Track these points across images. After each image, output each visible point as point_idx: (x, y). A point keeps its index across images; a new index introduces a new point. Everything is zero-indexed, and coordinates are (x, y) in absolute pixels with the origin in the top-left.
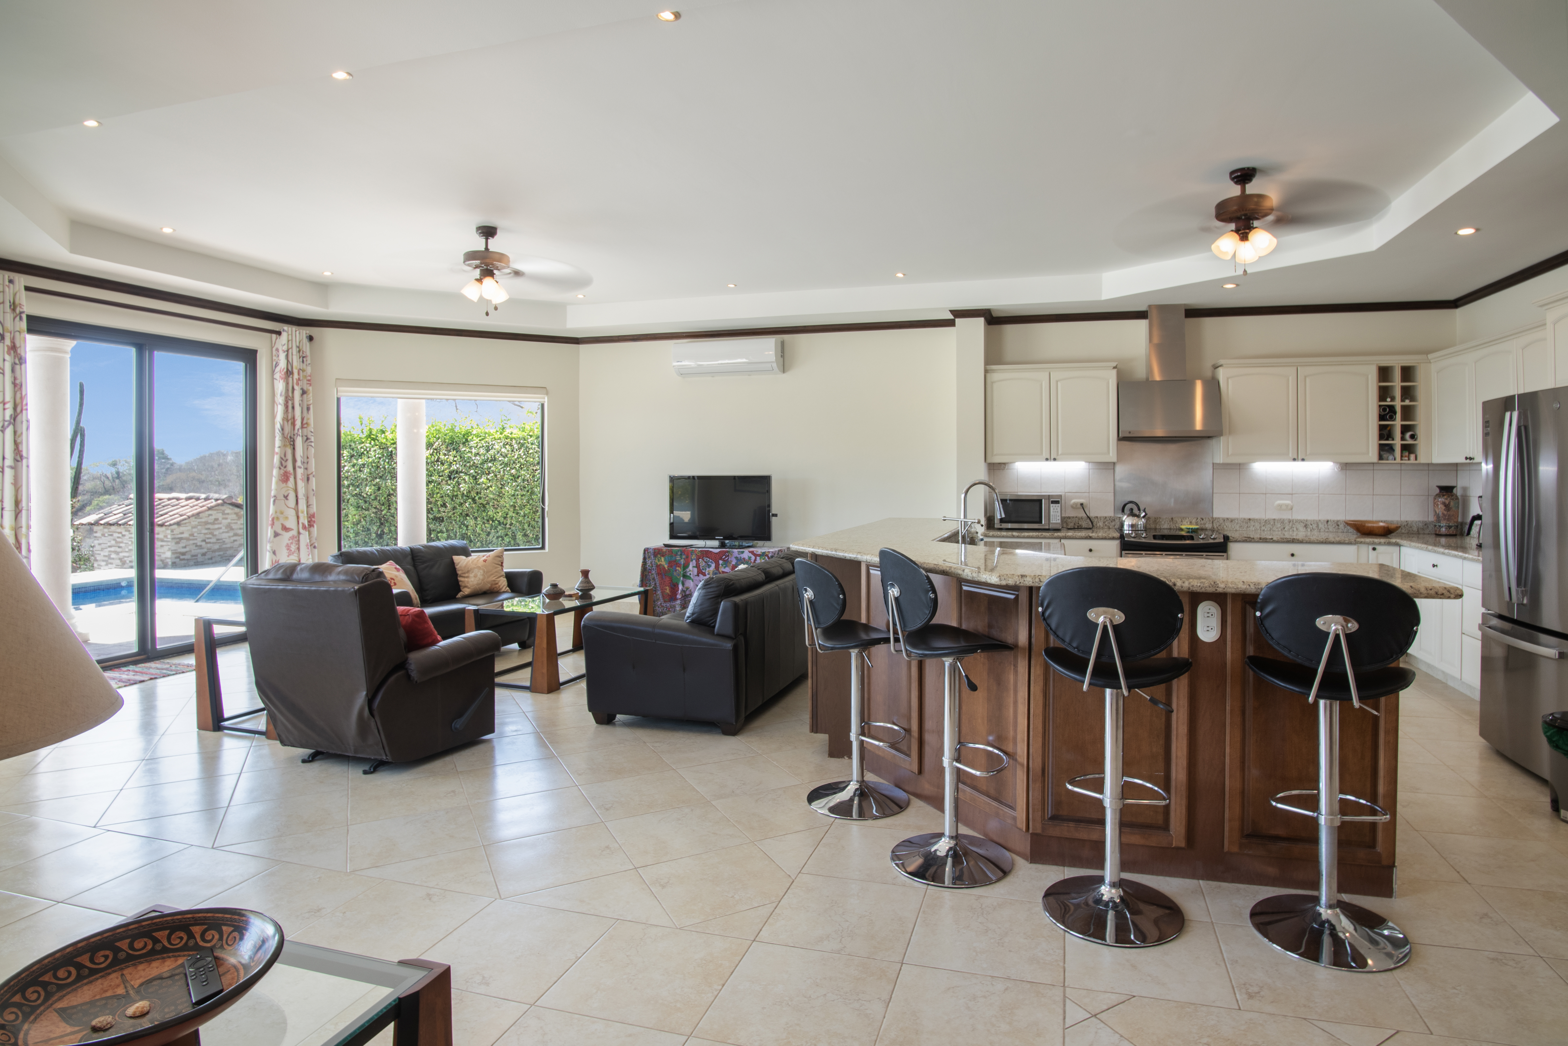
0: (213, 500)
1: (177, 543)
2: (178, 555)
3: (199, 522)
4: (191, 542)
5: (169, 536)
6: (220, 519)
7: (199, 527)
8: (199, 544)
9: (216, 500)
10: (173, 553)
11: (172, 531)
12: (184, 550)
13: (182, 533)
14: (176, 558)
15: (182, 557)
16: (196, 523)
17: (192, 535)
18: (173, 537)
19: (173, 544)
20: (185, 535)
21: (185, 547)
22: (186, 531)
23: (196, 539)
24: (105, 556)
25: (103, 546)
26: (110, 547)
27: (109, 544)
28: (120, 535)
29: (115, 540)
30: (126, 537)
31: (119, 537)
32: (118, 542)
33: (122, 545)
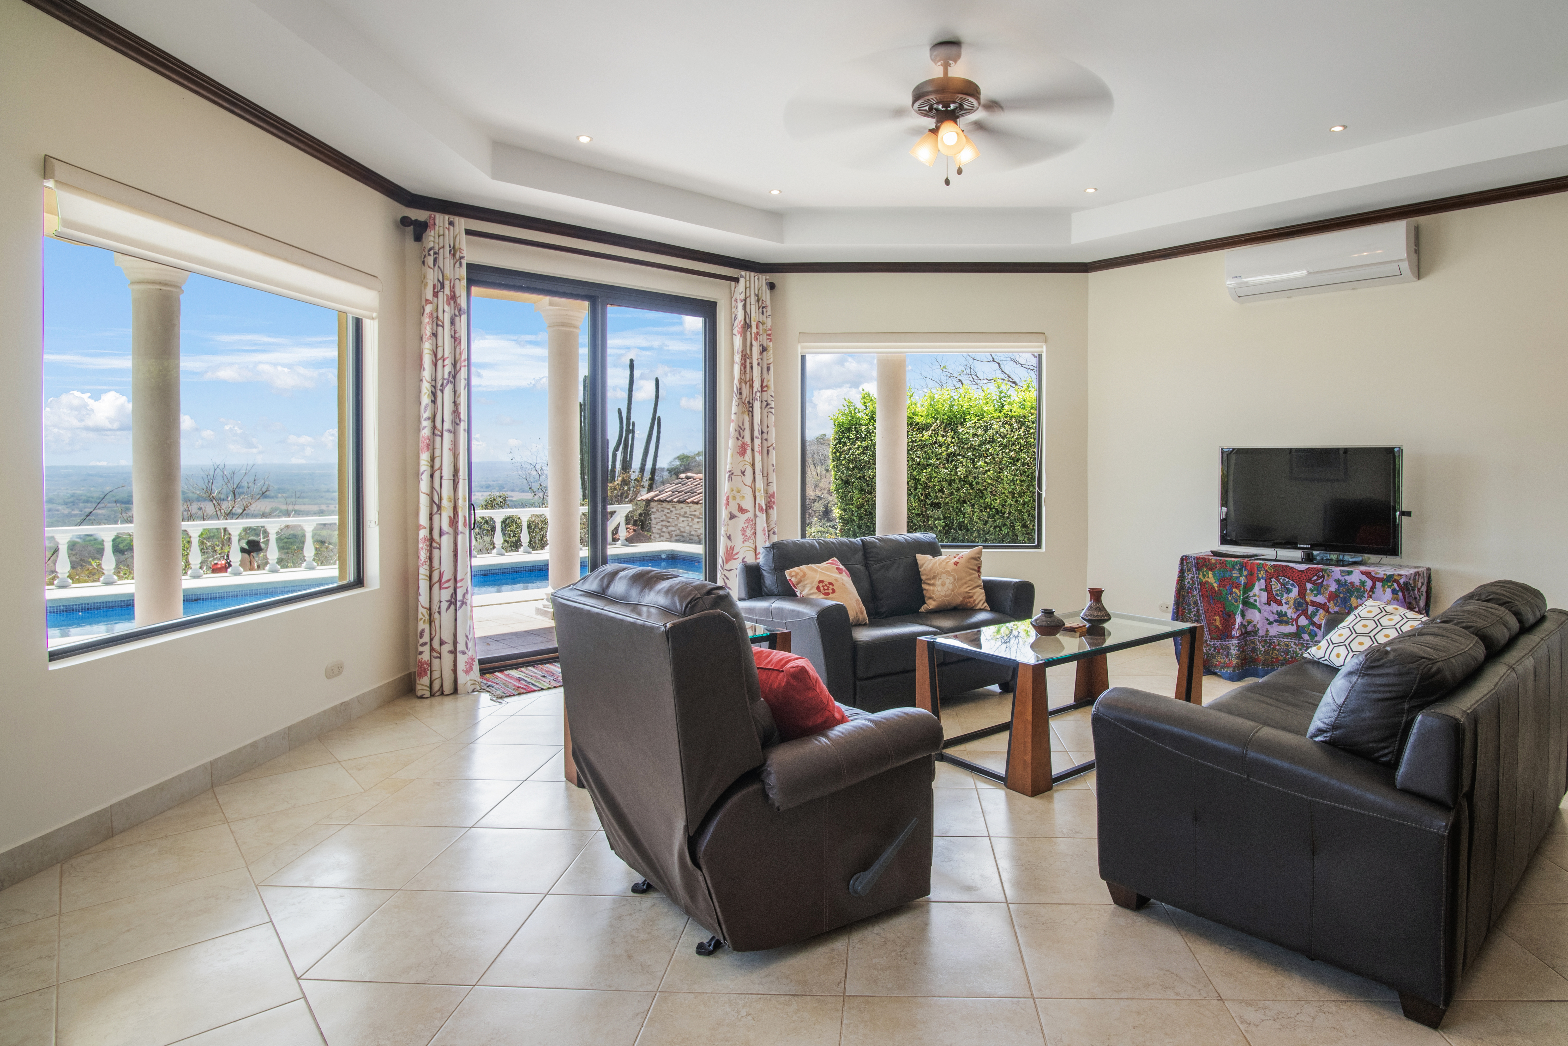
24: (659, 529)
25: (658, 520)
26: (662, 521)
27: (661, 519)
28: (669, 511)
29: (665, 515)
30: (673, 513)
31: (668, 513)
32: (667, 518)
33: (670, 520)
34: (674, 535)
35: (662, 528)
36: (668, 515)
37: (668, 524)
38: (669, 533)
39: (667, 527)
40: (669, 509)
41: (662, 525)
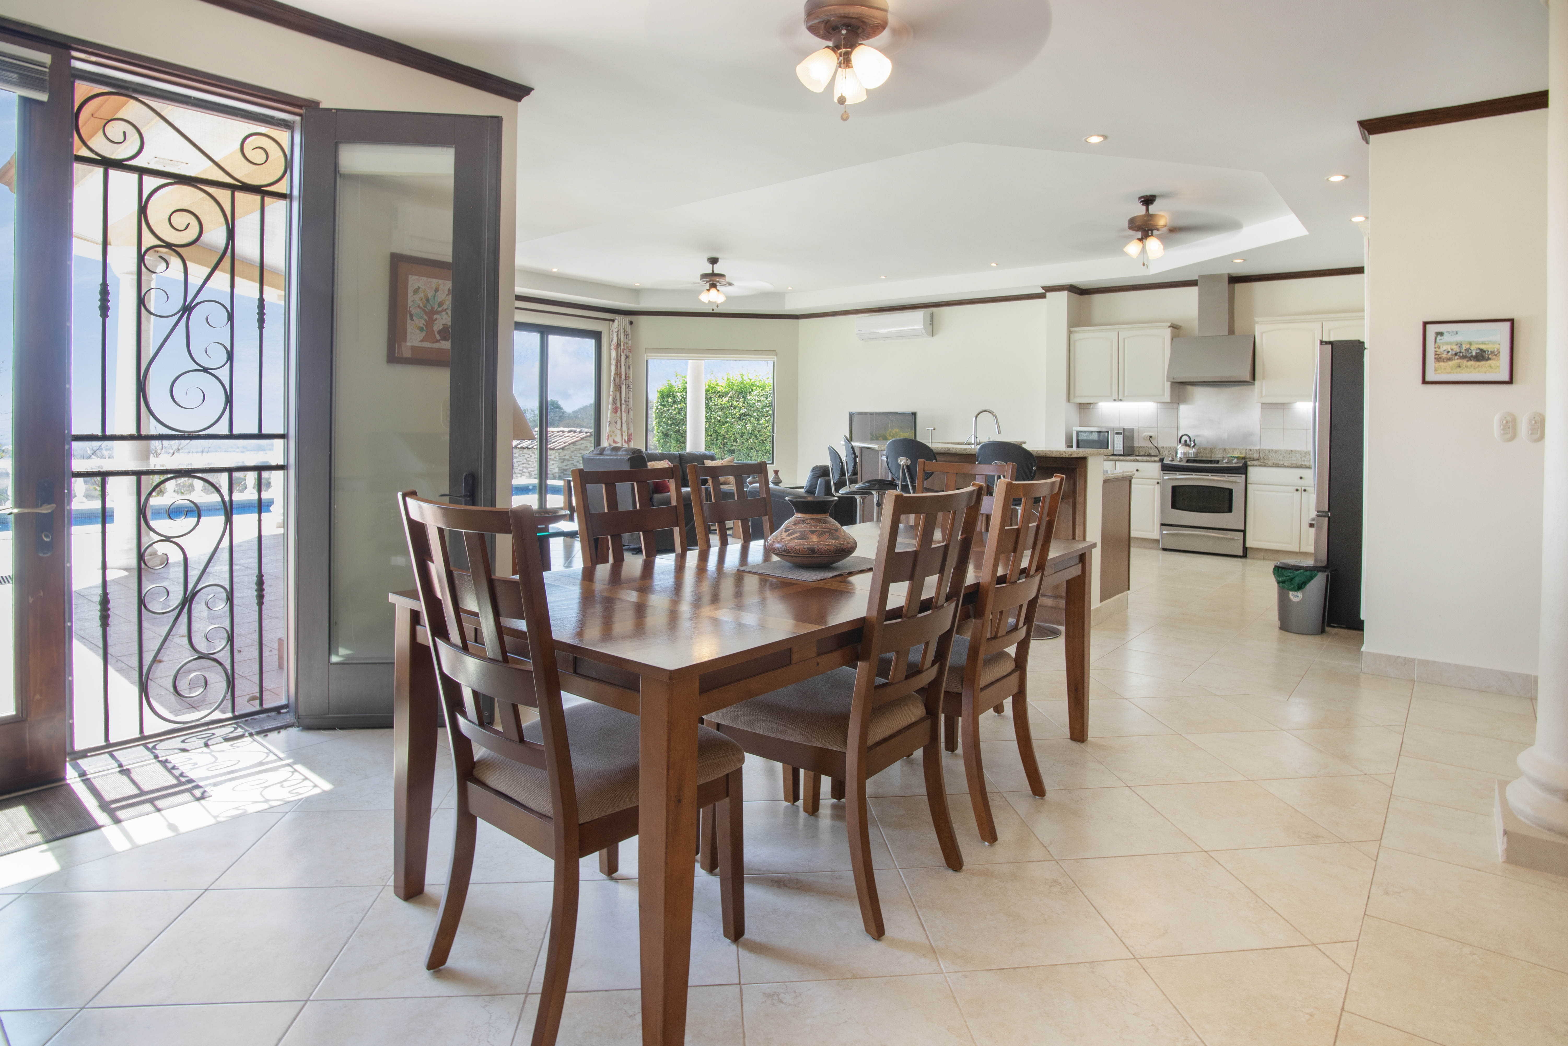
0: (584, 433)
1: (562, 462)
2: (562, 471)
3: (575, 448)
4: (571, 462)
5: (557, 458)
6: (589, 447)
7: (575, 452)
8: (575, 464)
9: (587, 433)
10: (559, 470)
11: (559, 454)
12: (566, 468)
13: (565, 456)
14: (561, 473)
15: (565, 473)
16: (574, 449)
17: (571, 457)
18: (560, 458)
19: (560, 463)
20: (567, 457)
21: (566, 466)
22: (567, 454)
23: (573, 460)
24: (520, 470)
25: (519, 463)
26: (523, 464)
27: (523, 462)
28: (529, 456)
29: (526, 459)
30: (533, 457)
31: (528, 457)
32: (527, 461)
33: (530, 463)
34: (533, 474)
35: (523, 470)
36: (528, 459)
37: (528, 466)
38: (529, 473)
39: (527, 468)
40: (529, 454)
41: (523, 467)
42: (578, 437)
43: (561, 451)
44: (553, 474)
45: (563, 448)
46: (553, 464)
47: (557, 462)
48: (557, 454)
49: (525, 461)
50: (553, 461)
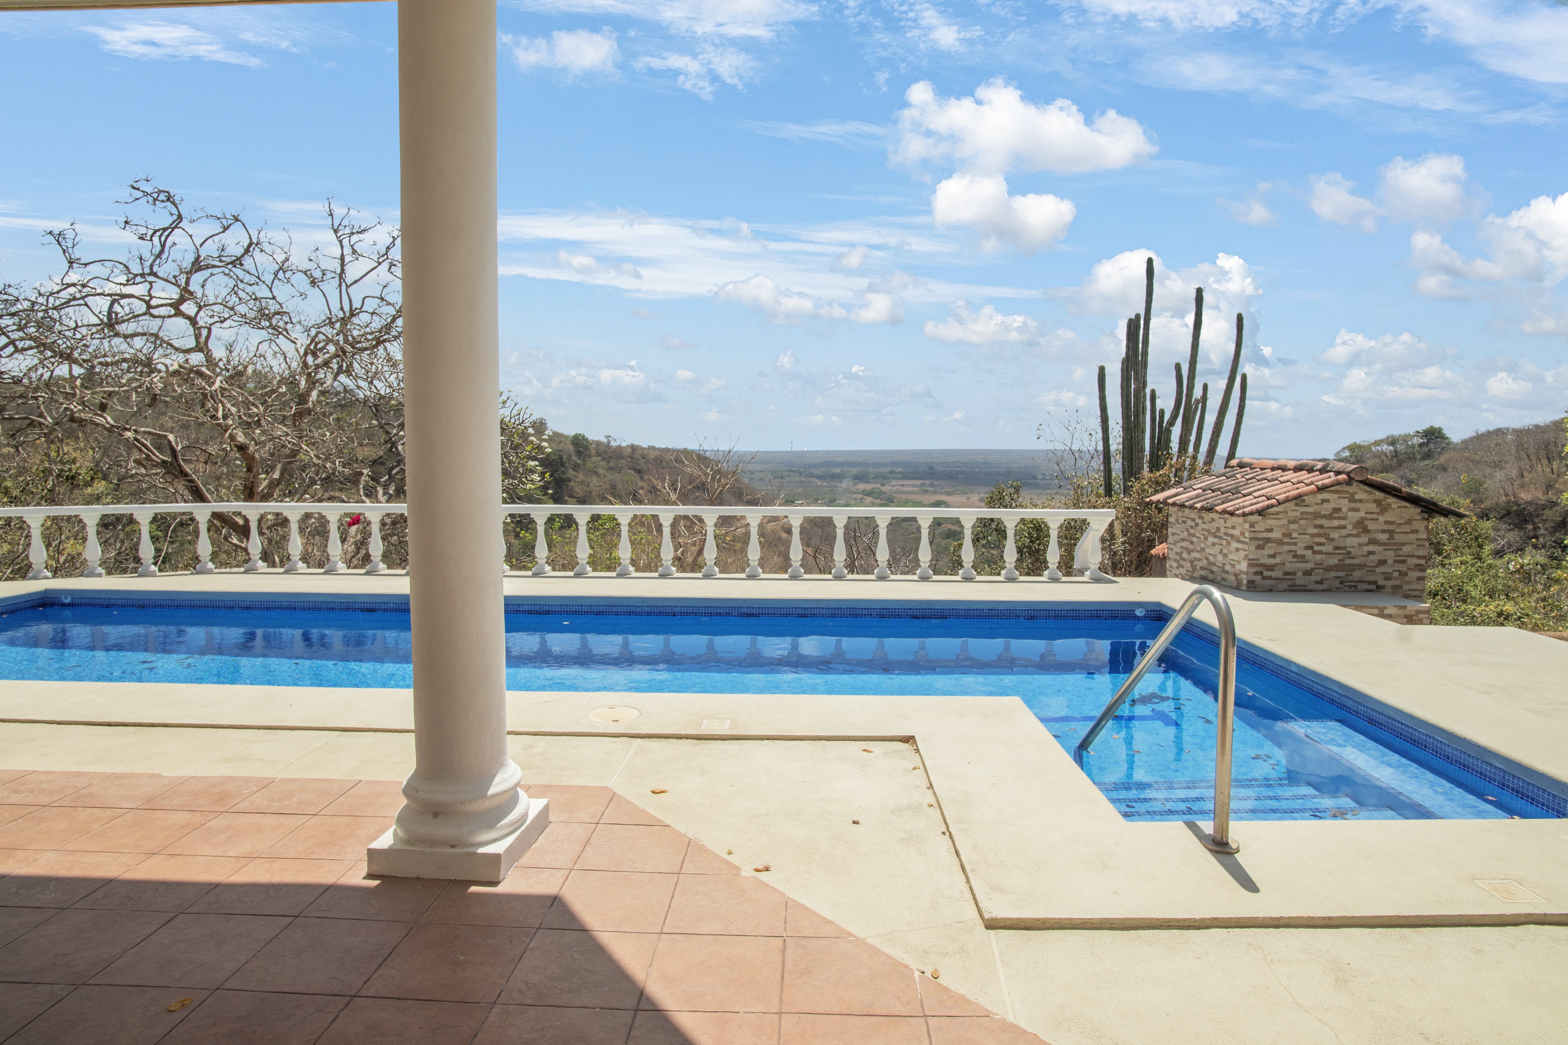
0: (1332, 474)
1: (1260, 547)
2: (1260, 569)
3: (1302, 513)
4: (1286, 548)
5: (1247, 535)
6: (1344, 510)
7: (1302, 522)
8: (1300, 552)
9: (1338, 473)
10: (1249, 565)
11: (1252, 525)
12: (1272, 561)
13: (1270, 530)
14: (1256, 573)
15: (1266, 573)
16: (1298, 514)
17: (1288, 535)
18: (1252, 535)
19: (1253, 548)
20: (1276, 535)
21: (1273, 556)
22: (1276, 527)
23: (1295, 544)
24: (1177, 553)
25: (1177, 538)
26: (1183, 540)
27: (1181, 537)
28: (1193, 524)
29: (1187, 530)
30: (1199, 528)
31: (1192, 527)
32: (1190, 535)
33: (1194, 539)
34: (1198, 568)
35: (1182, 553)
36: (1192, 531)
37: (1191, 547)
38: (1191, 562)
39: (1189, 551)
40: (1193, 520)
41: (1182, 547)
42: (1312, 483)
43: (1255, 518)
44: (1236, 575)
45: (1261, 512)
46: (1237, 550)
47: (1246, 547)
48: (1247, 526)
49: (1186, 533)
50: (1239, 541)
